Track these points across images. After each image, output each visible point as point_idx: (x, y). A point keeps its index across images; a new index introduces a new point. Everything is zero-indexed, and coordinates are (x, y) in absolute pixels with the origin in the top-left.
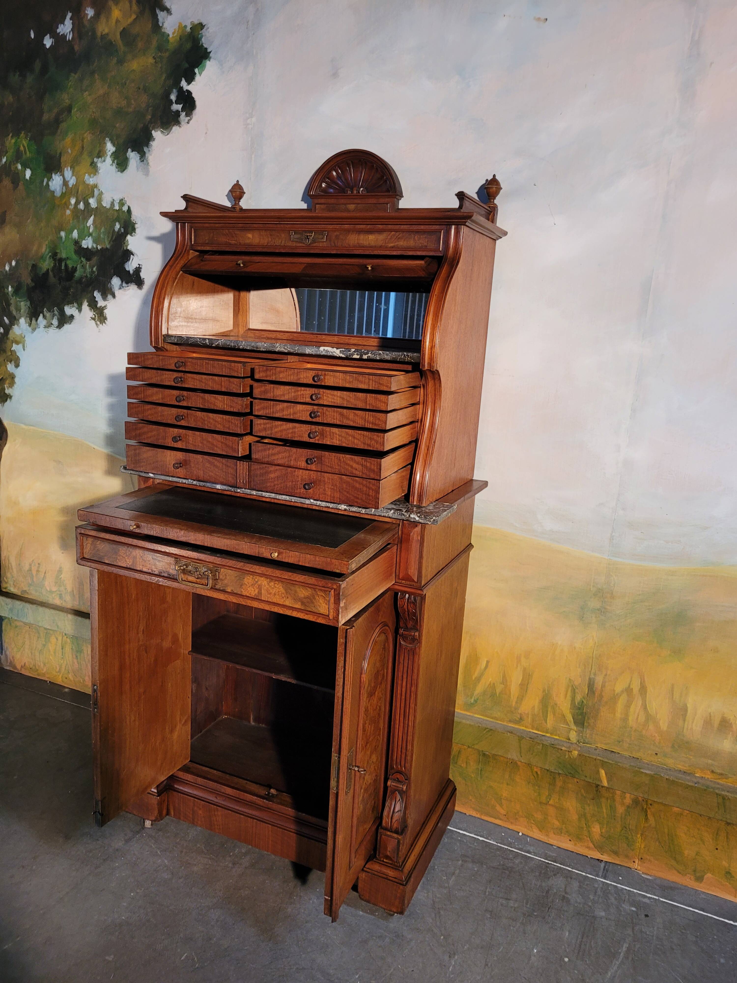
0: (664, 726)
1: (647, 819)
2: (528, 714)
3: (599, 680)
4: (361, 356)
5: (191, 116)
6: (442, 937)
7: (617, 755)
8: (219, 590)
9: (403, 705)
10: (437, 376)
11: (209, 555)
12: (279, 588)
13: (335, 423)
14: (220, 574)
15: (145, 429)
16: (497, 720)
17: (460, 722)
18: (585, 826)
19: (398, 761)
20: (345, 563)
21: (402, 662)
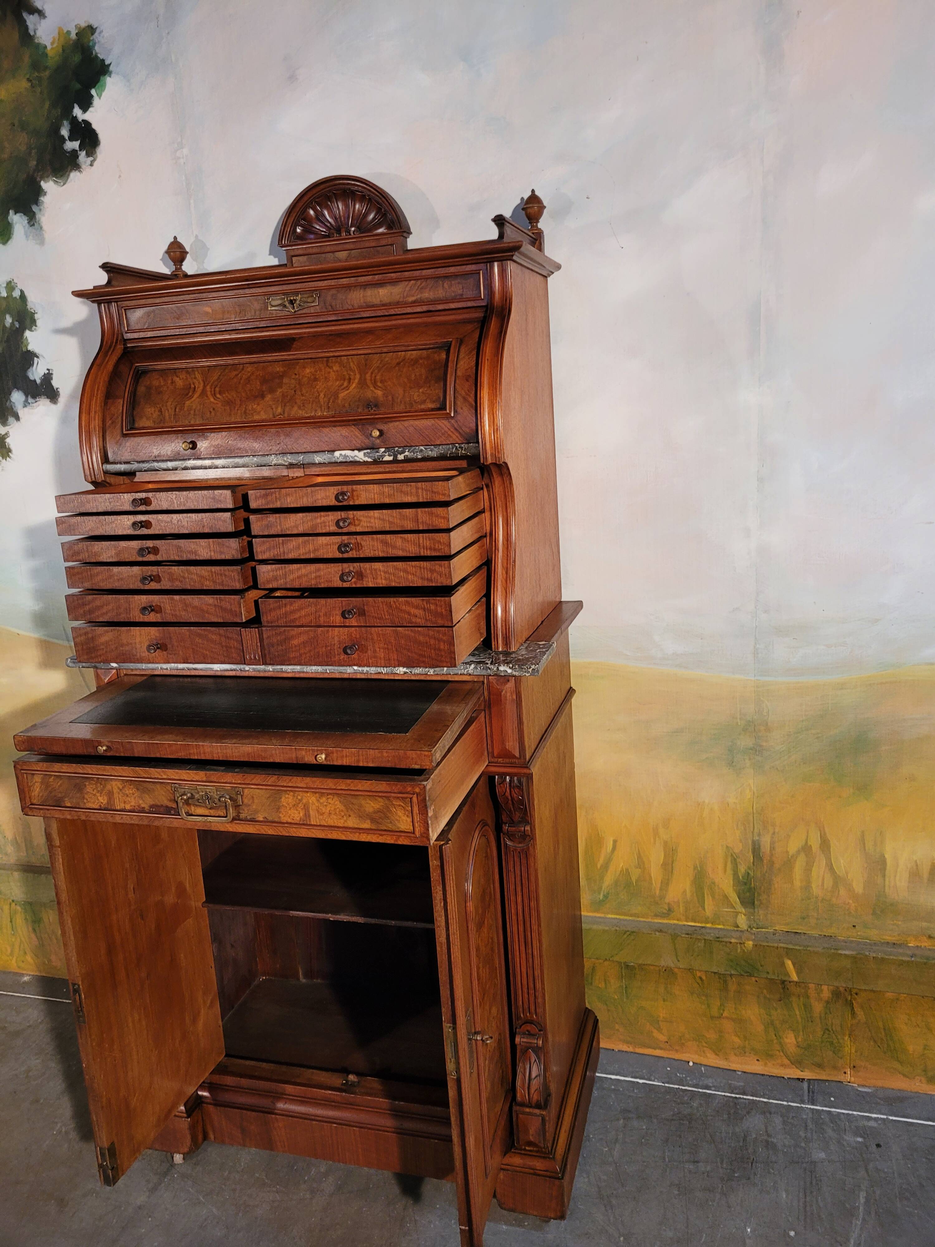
0: (858, 888)
1: (853, 1014)
2: (678, 902)
3: (766, 841)
4: (395, 456)
5: (95, 156)
6: (622, 1239)
7: (803, 937)
8: (246, 820)
9: (521, 928)
10: (505, 470)
11: (223, 771)
12: (335, 803)
13: (377, 555)
14: (244, 797)
15: (98, 603)
16: (638, 917)
17: (590, 929)
18: (775, 1038)
19: (526, 1006)
20: (426, 753)
21: (512, 870)
